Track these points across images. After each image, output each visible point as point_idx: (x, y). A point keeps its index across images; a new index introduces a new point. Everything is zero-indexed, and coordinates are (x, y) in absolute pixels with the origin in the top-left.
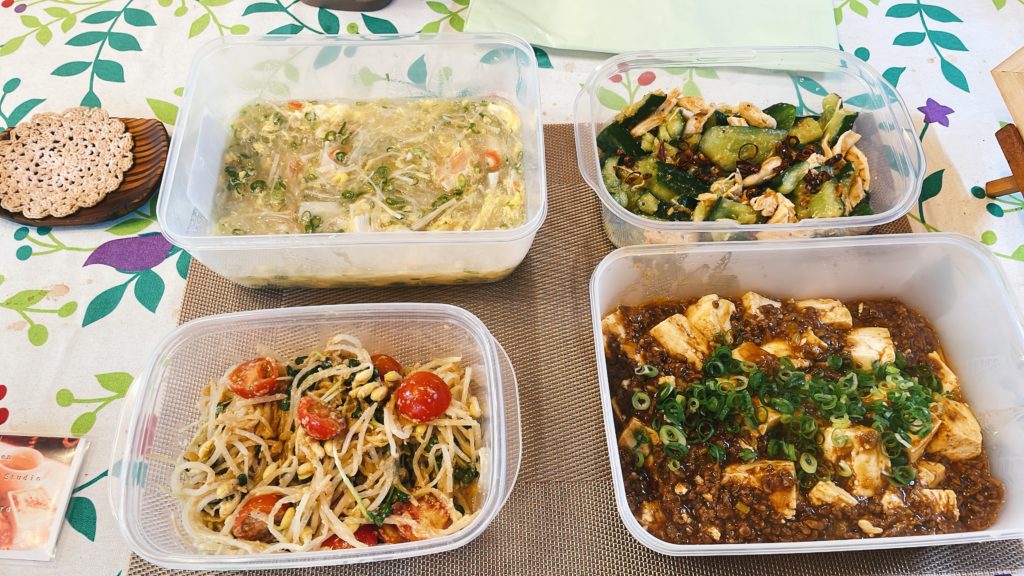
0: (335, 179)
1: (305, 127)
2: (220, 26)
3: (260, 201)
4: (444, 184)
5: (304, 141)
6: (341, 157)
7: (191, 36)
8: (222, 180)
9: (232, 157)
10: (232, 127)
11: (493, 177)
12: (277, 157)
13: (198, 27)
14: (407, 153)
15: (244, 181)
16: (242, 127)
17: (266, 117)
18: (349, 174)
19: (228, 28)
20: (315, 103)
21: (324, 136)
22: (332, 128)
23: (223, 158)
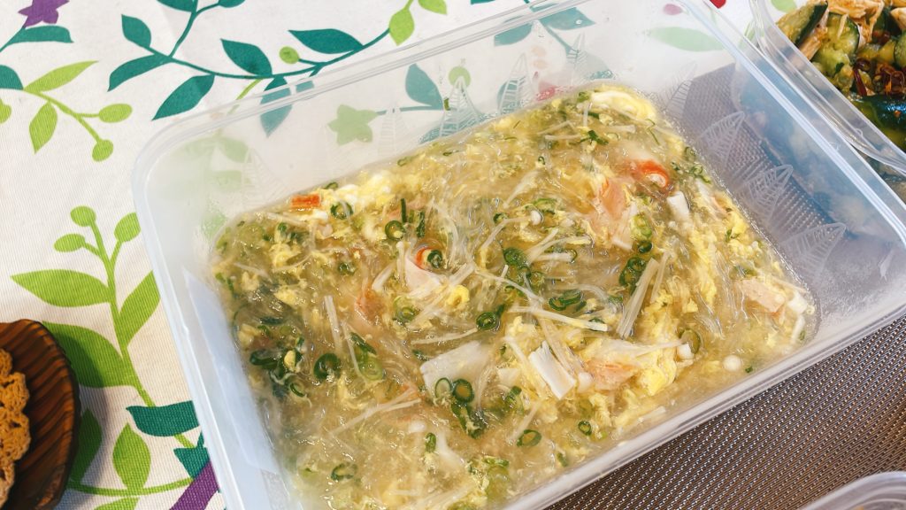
0: (450, 301)
1: (343, 232)
2: (80, 117)
3: (345, 395)
4: (617, 241)
5: (357, 255)
6: (436, 261)
7: (36, 148)
8: (258, 384)
9: (248, 333)
10: (219, 277)
11: (677, 201)
12: (329, 300)
13: (41, 130)
14: (528, 212)
15: (298, 369)
16: (238, 273)
17: (266, 238)
18: (465, 283)
19: (95, 116)
20: (333, 185)
21: (384, 237)
22: (386, 218)
23: (236, 340)
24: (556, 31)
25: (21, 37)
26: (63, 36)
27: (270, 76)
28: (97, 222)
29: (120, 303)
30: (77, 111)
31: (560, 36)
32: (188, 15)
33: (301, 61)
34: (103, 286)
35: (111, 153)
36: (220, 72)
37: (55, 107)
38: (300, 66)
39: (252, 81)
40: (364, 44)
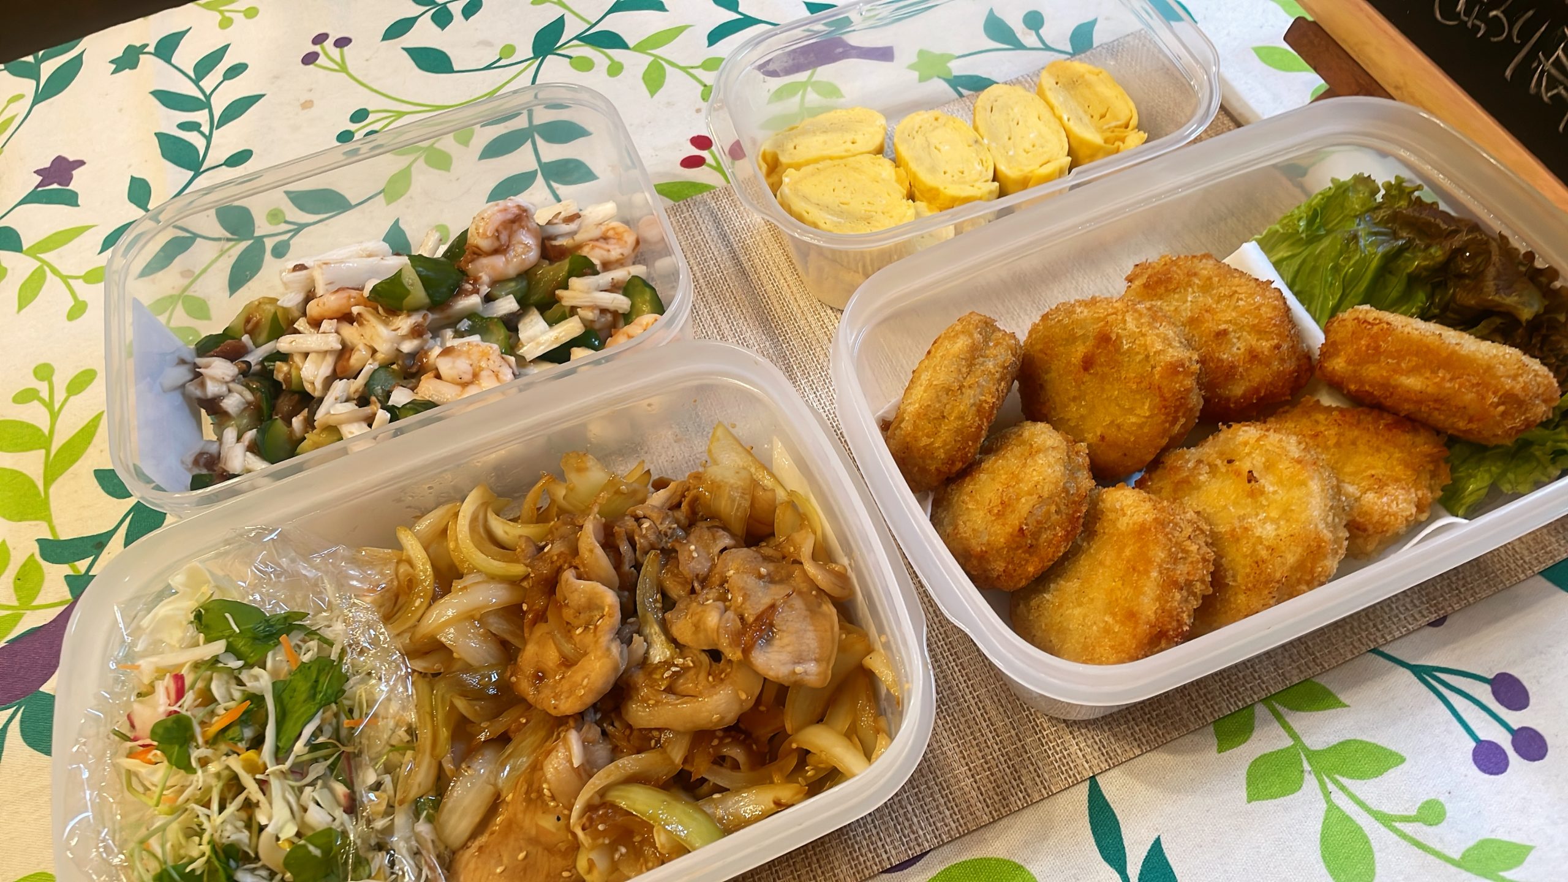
24: (554, 185)
25: (32, 198)
26: (71, 199)
27: (252, 237)
28: (54, 379)
29: (54, 450)
30: (65, 273)
31: (558, 192)
32: (192, 173)
33: (286, 222)
34: (44, 434)
35: (84, 311)
36: (204, 234)
37: (47, 269)
38: (284, 227)
39: (231, 243)
40: (353, 203)
